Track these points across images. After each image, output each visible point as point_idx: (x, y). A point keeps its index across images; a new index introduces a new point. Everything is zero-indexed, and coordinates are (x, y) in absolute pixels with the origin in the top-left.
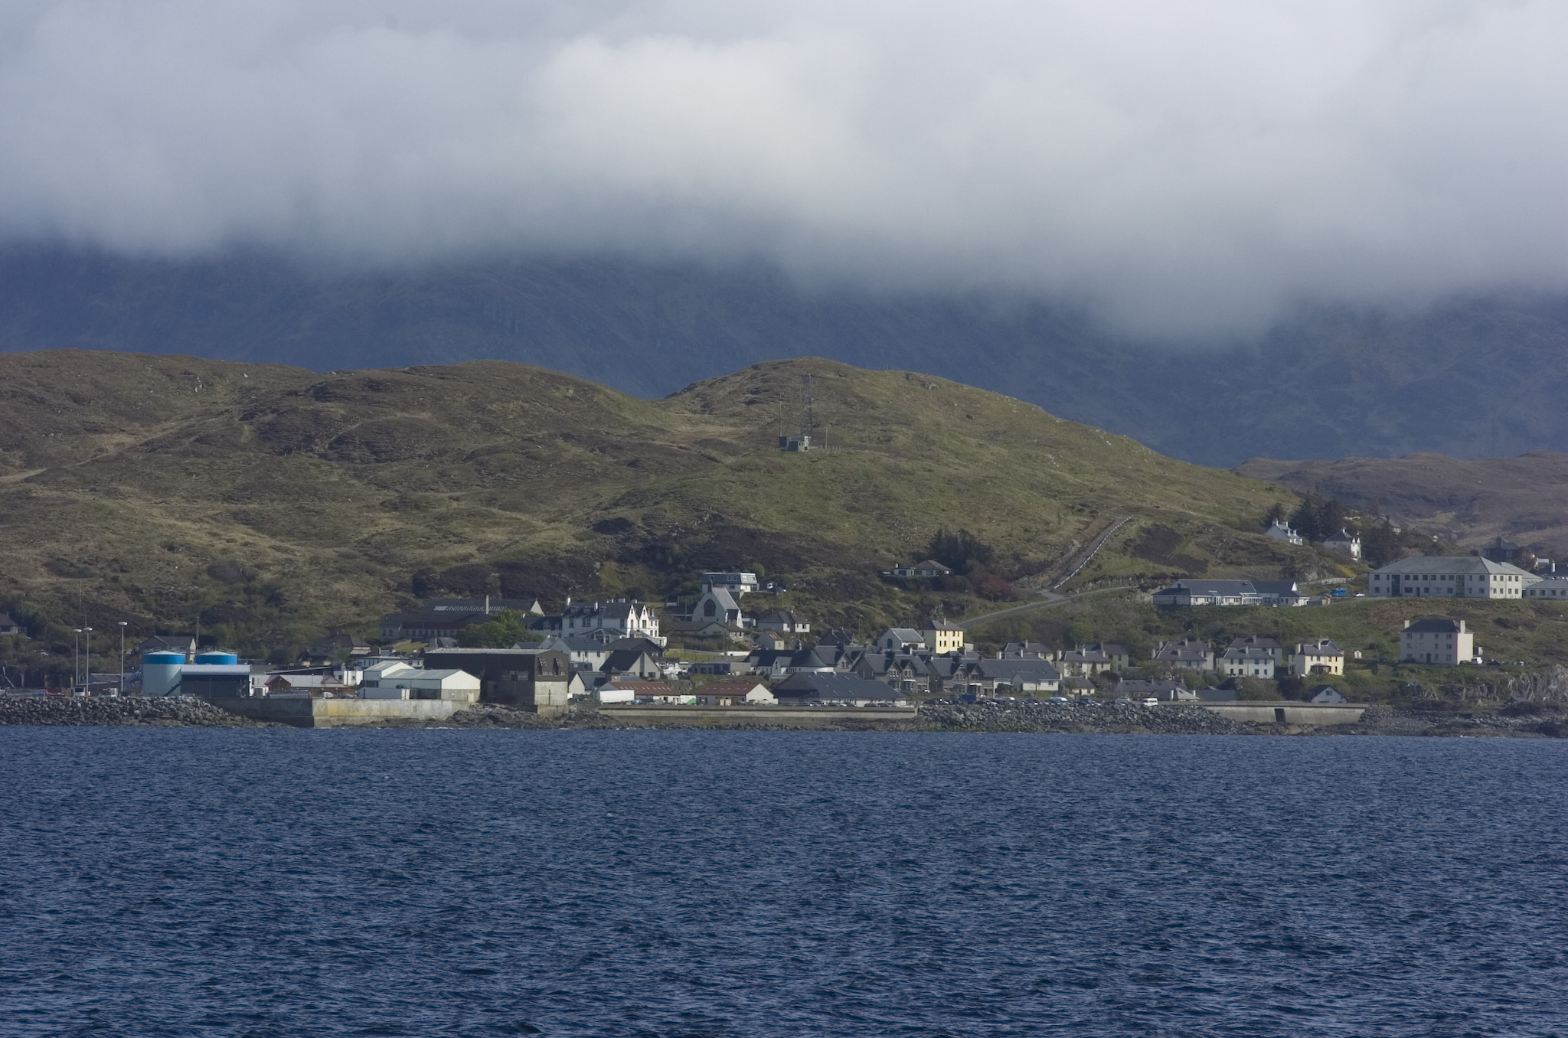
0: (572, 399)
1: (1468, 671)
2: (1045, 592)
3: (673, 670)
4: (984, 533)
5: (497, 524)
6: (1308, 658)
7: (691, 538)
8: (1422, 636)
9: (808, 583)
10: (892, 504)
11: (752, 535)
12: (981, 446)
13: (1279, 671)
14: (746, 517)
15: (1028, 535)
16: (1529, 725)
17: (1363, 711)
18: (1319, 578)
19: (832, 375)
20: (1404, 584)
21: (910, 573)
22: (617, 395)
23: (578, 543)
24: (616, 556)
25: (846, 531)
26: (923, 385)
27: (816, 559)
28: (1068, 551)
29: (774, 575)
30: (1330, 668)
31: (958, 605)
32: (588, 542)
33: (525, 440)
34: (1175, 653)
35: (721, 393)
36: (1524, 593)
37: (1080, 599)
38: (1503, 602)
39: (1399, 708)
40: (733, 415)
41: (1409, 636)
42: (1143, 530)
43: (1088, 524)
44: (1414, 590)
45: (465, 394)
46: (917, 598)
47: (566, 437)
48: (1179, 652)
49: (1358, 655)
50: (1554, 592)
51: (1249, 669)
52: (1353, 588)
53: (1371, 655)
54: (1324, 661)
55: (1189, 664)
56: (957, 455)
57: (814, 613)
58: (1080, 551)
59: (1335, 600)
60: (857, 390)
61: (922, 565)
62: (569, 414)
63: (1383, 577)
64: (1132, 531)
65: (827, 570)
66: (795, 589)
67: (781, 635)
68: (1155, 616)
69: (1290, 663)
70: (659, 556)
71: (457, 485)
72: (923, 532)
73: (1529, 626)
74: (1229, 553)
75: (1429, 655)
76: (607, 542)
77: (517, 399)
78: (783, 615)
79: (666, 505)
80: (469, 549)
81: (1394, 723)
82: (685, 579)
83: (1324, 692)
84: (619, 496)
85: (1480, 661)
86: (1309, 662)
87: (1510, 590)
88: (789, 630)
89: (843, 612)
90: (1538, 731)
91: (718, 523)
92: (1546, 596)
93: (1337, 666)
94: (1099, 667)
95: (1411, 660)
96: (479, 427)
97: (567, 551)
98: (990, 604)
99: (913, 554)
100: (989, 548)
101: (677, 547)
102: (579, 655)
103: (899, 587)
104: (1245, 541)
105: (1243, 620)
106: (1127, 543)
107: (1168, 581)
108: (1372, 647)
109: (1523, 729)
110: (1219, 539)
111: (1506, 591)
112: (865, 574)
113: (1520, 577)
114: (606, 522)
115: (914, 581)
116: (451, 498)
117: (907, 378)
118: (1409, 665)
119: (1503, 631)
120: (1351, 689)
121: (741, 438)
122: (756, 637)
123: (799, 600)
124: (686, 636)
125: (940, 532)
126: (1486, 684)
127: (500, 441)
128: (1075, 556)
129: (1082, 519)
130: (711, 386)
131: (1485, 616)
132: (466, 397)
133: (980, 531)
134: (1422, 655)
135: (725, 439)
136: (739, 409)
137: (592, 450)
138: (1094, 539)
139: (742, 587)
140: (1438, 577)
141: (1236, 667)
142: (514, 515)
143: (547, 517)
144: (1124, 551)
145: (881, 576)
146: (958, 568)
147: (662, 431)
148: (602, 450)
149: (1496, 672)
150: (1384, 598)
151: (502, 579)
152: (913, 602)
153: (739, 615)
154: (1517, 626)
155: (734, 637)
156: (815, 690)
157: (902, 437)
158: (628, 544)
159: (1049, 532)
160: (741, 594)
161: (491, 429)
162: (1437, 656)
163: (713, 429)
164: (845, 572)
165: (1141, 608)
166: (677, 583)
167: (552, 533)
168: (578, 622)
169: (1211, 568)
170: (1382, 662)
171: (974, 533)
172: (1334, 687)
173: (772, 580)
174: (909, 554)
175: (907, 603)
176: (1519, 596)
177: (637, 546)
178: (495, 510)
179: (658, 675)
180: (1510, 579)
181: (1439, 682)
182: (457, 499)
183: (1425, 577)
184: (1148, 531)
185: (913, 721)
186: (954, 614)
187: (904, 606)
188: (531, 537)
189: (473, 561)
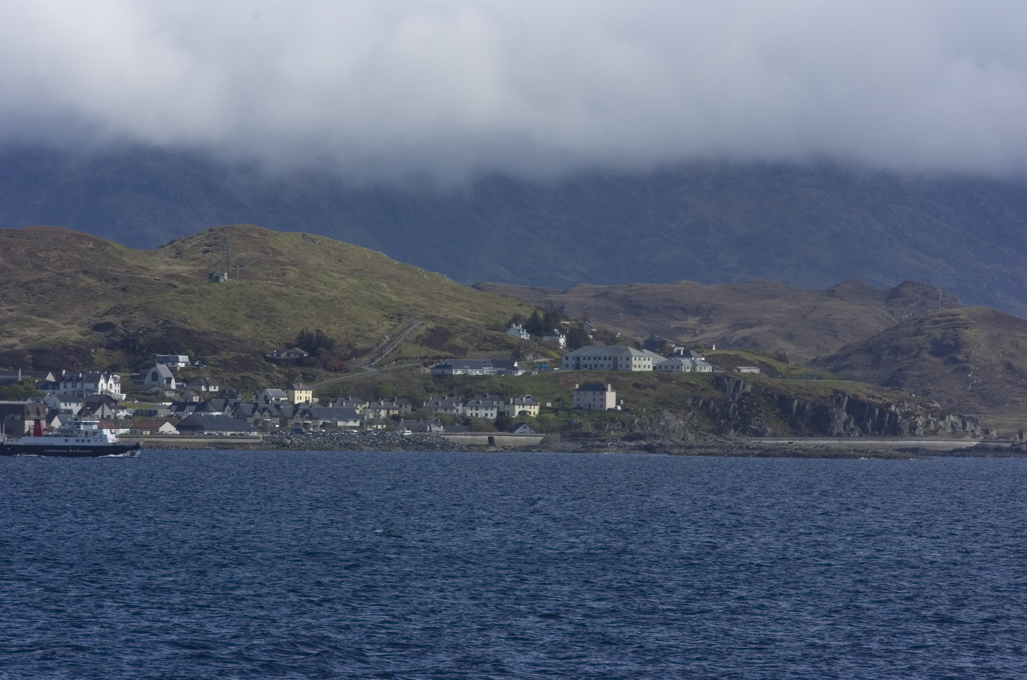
0: (92, 249)
1: (611, 414)
2: (366, 367)
3: (122, 414)
4: (331, 332)
5: (34, 326)
6: (517, 407)
7: (151, 334)
8: (585, 394)
9: (220, 361)
10: (274, 314)
11: (188, 332)
12: (341, 278)
13: (500, 414)
14: (185, 321)
15: (358, 333)
16: (639, 446)
17: (542, 438)
18: (534, 359)
19: (257, 235)
20: (583, 362)
21: (283, 355)
22: (120, 247)
23: (82, 337)
24: (105, 345)
25: (246, 330)
26: (313, 241)
27: (226, 347)
28: (382, 342)
29: (200, 357)
30: (530, 412)
31: (311, 375)
32: (88, 337)
33: (59, 274)
34: (437, 404)
35: (188, 246)
36: (654, 368)
37: (386, 372)
38: (640, 373)
39: (564, 436)
40: (194, 259)
41: (578, 394)
42: (429, 329)
43: (395, 326)
44: (588, 366)
45: (24, 246)
46: (286, 371)
47: (85, 273)
48: (440, 403)
49: (549, 405)
50: (673, 367)
51: (482, 413)
52: (553, 364)
53: (557, 405)
54: (527, 408)
55: (446, 410)
56: (325, 284)
57: (223, 379)
58: (389, 342)
59: (540, 372)
60: (272, 244)
61: (290, 351)
62: (89, 259)
63: (570, 358)
64: (422, 330)
65: (232, 354)
66: (211, 365)
67: (198, 393)
68: (431, 382)
69: (507, 409)
70: (131, 345)
71: (13, 302)
72: (292, 331)
73: (654, 387)
74: (481, 343)
75: (590, 405)
76: (100, 336)
77: (56, 249)
78: (202, 381)
79: (136, 314)
80: (14, 341)
81: (560, 445)
82: (146, 359)
83: (522, 427)
84: (109, 309)
85: (619, 408)
86: (518, 409)
87: (645, 366)
88: (205, 390)
89: (240, 379)
90: (643, 450)
91: (168, 325)
92: (668, 369)
93: (534, 410)
94: (391, 412)
95: (579, 408)
96: (31, 266)
97: (74, 342)
98: (331, 374)
99: (287, 344)
100: (332, 341)
101: (141, 340)
102: (66, 405)
103: (276, 364)
104: (491, 337)
105: (484, 384)
106: (418, 337)
107: (441, 360)
108: (558, 400)
109: (634, 448)
110: (475, 335)
111: (642, 367)
112: (255, 356)
113: (651, 358)
114: (99, 325)
115: (285, 360)
116: (7, 310)
117: (304, 237)
118: (577, 411)
119: (637, 390)
120: (539, 425)
121: (194, 274)
122: (182, 394)
123: (214, 371)
124: (139, 393)
125: (303, 330)
126: (621, 422)
127: (44, 275)
128: (386, 345)
129: (392, 323)
130: (183, 241)
131: (628, 381)
132: (24, 249)
133: (328, 330)
134: (585, 405)
135: (184, 274)
136: (198, 256)
137: (100, 281)
138: (398, 335)
139: (180, 364)
140: (602, 358)
141: (474, 412)
142: (45, 320)
143: (65, 321)
144: (416, 342)
145: (265, 357)
146: (313, 352)
147: (146, 269)
148: (106, 281)
149: (628, 415)
150: (570, 371)
151: (33, 359)
152: (284, 373)
153: (173, 381)
154: (646, 387)
155: (168, 394)
156: (201, 426)
157: (293, 273)
158: (112, 338)
159: (371, 331)
160: (178, 368)
161: (39, 268)
162: (594, 406)
163: (181, 268)
164: (243, 355)
165: (423, 377)
166: (140, 361)
167: (66, 331)
168: (69, 385)
169: (469, 353)
170: (562, 409)
171: (324, 331)
172: (529, 424)
173: (198, 359)
174: (284, 344)
175: (281, 374)
176: (651, 369)
177: (118, 339)
178: (33, 317)
179: (112, 417)
180: (645, 359)
181: (594, 421)
182: (11, 311)
183: (595, 358)
184: (432, 330)
185: (259, 444)
186: (308, 381)
187: (279, 375)
188: (53, 334)
189: (16, 348)
